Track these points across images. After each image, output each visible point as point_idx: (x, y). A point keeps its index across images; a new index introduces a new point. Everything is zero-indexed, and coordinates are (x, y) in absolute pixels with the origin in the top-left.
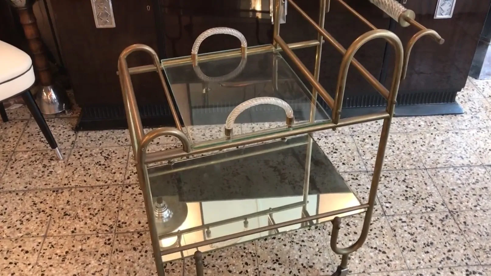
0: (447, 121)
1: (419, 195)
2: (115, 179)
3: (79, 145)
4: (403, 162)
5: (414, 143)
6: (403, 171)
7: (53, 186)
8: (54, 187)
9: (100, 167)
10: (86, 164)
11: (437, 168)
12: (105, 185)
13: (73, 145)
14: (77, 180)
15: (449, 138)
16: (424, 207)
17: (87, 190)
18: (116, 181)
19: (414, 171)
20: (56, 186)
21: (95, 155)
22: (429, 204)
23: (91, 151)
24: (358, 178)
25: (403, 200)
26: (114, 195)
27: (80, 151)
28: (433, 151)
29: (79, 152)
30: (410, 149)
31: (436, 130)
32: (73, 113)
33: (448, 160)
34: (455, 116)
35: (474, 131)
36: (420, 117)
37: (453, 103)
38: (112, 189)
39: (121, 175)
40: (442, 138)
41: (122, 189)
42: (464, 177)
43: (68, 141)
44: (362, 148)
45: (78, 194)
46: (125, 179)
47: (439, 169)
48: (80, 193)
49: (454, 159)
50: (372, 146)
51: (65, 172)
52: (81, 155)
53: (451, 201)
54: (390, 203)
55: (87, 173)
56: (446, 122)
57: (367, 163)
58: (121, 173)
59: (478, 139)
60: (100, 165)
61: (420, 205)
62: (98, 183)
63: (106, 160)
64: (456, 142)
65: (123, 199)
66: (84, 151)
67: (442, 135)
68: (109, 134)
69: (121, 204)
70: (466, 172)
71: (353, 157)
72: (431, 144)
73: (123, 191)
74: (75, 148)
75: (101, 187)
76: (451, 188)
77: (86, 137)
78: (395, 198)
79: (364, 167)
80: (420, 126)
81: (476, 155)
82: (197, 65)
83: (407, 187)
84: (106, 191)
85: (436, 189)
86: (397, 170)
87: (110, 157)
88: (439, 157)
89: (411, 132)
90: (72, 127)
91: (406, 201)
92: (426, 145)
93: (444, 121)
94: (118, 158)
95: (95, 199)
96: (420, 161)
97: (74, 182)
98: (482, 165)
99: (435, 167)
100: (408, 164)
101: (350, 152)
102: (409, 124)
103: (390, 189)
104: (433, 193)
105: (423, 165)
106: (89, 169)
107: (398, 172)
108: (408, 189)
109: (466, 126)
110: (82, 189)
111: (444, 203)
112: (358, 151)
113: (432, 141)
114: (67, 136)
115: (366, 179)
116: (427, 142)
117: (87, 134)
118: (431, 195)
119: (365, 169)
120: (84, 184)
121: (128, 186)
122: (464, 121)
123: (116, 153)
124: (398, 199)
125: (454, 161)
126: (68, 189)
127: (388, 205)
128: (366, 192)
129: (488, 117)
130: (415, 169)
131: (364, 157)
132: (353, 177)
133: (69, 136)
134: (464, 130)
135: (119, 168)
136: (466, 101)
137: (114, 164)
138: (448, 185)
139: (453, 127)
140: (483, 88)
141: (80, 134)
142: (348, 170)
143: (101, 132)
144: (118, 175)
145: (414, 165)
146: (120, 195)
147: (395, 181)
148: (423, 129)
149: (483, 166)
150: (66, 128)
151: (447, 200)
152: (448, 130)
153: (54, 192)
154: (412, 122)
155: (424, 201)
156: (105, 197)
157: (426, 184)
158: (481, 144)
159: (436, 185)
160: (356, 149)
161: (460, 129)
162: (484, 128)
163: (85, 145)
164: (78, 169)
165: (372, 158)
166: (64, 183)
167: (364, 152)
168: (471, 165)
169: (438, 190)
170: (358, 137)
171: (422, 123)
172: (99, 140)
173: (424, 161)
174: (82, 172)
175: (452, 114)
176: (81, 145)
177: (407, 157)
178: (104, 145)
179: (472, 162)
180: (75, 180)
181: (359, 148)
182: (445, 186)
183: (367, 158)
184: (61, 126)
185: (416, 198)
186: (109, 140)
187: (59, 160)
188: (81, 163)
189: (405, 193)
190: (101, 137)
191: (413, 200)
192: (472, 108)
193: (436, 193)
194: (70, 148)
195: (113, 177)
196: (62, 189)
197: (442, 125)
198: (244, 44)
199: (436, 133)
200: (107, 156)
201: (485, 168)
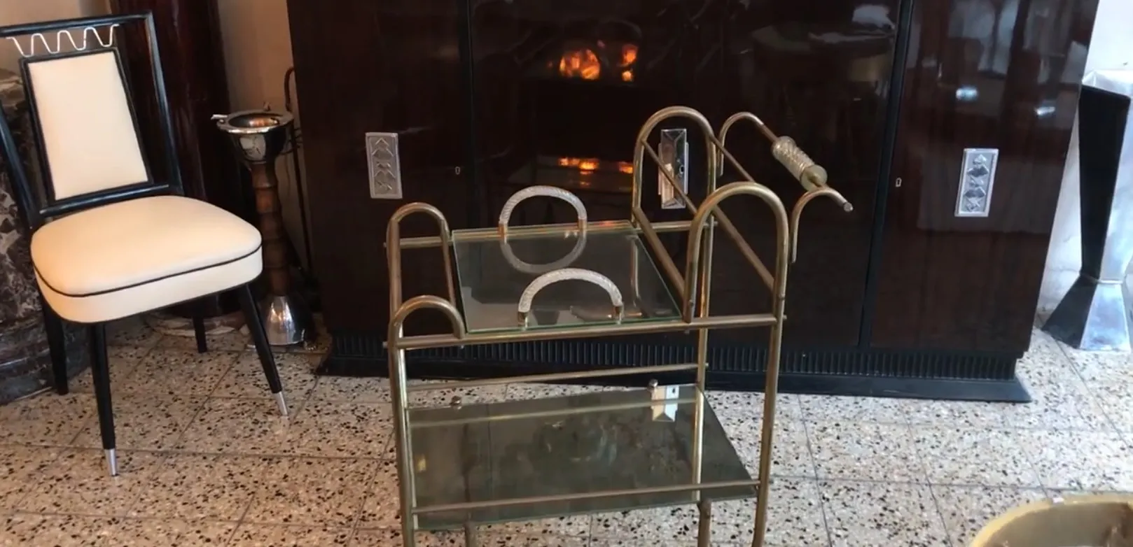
0: (994, 412)
1: (903, 523)
2: (370, 449)
3: (318, 396)
4: (889, 469)
5: (918, 441)
6: (885, 484)
7: (264, 452)
8: (266, 454)
9: (347, 430)
10: (325, 424)
11: (951, 485)
12: (350, 458)
13: (307, 396)
14: (306, 446)
15: (989, 439)
16: (907, 542)
17: (319, 463)
18: (369, 453)
19: (906, 486)
20: (270, 452)
21: (343, 413)
22: (919, 538)
23: (337, 406)
24: (796, 486)
25: (872, 528)
26: (363, 474)
27: (319, 404)
28: (950, 458)
29: (316, 407)
30: (907, 452)
31: (967, 424)
32: (317, 347)
33: (976, 473)
34: (1014, 405)
35: (1045, 433)
36: (944, 402)
37: (1010, 380)
38: (361, 465)
39: (380, 445)
40: (974, 438)
41: (379, 465)
42: (1000, 503)
43: (301, 389)
44: (816, 442)
45: (304, 467)
46: (385, 452)
47: (955, 488)
48: (308, 466)
49: (989, 474)
50: (837, 441)
51: (287, 433)
52: (318, 411)
53: (963, 538)
54: (845, 530)
55: (324, 438)
56: (992, 414)
57: (819, 465)
58: (380, 442)
59: (1046, 446)
60: (348, 427)
61: (900, 539)
62: (339, 454)
63: (359, 421)
64: (1002, 446)
65: (377, 481)
66: (325, 406)
67: (977, 433)
68: (371, 382)
69: (372, 487)
70: (1006, 496)
71: (797, 454)
72: (952, 446)
73: (379, 469)
74: (311, 399)
75: (343, 460)
76: (969, 518)
77: (332, 386)
78: (858, 525)
79: (813, 471)
80: (938, 416)
81: (1035, 471)
82: (505, 241)
83: (885, 509)
84: (351, 467)
85: (939, 517)
86: (874, 481)
87: (366, 418)
88: (960, 468)
89: (918, 424)
90: (312, 368)
91: (877, 530)
92: (942, 446)
93: (989, 412)
94: (381, 421)
95: (330, 476)
96: (922, 470)
97: (300, 448)
98: (1042, 488)
99: (948, 483)
100: (898, 474)
101: (794, 445)
102: (919, 411)
103: (852, 509)
104: (931, 522)
105: (927, 479)
106: (328, 432)
107: (875, 485)
108: (886, 513)
109: (1030, 423)
110: (310, 460)
111: (949, 540)
112: (808, 445)
113: (954, 442)
114: (301, 380)
115: (811, 490)
116: (944, 442)
117: (336, 381)
118: (927, 526)
119: (814, 475)
120: (317, 454)
121: (388, 462)
122: (1028, 414)
123: (378, 413)
124: (863, 525)
125: (988, 477)
126: (289, 458)
127: (840, 532)
128: (805, 510)
129: (1079, 412)
130: (909, 483)
131: (817, 456)
132: (788, 484)
133: (304, 381)
134: (1023, 428)
135: (379, 435)
136: (1043, 382)
137: (372, 428)
138: (964, 514)
139: (1003, 422)
140: (1085, 364)
141: (323, 379)
142: (782, 473)
143: (358, 380)
144: (375, 444)
145: (910, 476)
146: (374, 474)
147: (866, 497)
148: (943, 422)
149: (1043, 490)
150: (300, 370)
151: (954, 536)
152: (992, 427)
153: (265, 460)
154: (926, 409)
155: (911, 534)
156: (347, 475)
157: (922, 508)
158: (1050, 454)
159: (940, 511)
160: (806, 443)
161: (1016, 427)
162: (1065, 429)
163: (328, 396)
164: (311, 431)
165: (831, 459)
166: (283, 449)
167: (819, 447)
168: (1019, 485)
169: (942, 518)
170: (816, 423)
171: (944, 412)
172: (353, 390)
173: (928, 472)
174: (317, 435)
175: (1007, 402)
176: (322, 396)
177: (900, 463)
178: (360, 399)
179: (1022, 480)
180: (302, 447)
181: (811, 441)
182: (958, 513)
183: (823, 458)
184: (294, 365)
185: (897, 527)
186: (370, 392)
187: (282, 415)
188: (316, 422)
189: (878, 518)
190: (357, 387)
191: (890, 530)
192: (1051, 394)
193: (938, 523)
194: (302, 398)
195: (367, 447)
196: (279, 457)
197: (983, 419)
198: (583, 215)
199: (966, 429)
200: (362, 416)
201: (1046, 494)
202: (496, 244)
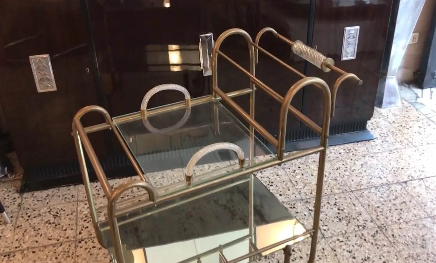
0: (362, 147)
1: (350, 216)
2: (67, 235)
3: (26, 206)
4: (331, 187)
5: (337, 169)
6: (333, 196)
7: (3, 251)
8: (5, 252)
9: (50, 225)
10: (36, 224)
11: (361, 189)
12: (57, 243)
13: (19, 208)
14: (28, 241)
15: (367, 162)
16: (356, 226)
17: (40, 251)
18: (68, 238)
19: (342, 194)
20: (7, 250)
21: (44, 214)
22: (360, 222)
23: (39, 211)
24: (295, 206)
25: (338, 222)
26: (68, 252)
27: (27, 212)
28: (355, 175)
29: (27, 214)
30: (335, 176)
31: (354, 156)
32: (16, 175)
33: (369, 181)
34: (369, 142)
35: (386, 154)
36: (339, 146)
37: (365, 130)
38: (65, 246)
39: (72, 231)
40: (360, 162)
41: (76, 244)
42: (385, 195)
43: (14, 204)
44: (293, 178)
45: (31, 255)
46: (77, 235)
47: (363, 191)
48: (34, 254)
49: (374, 180)
50: (302, 176)
51: (15, 235)
52: (29, 217)
53: (378, 218)
54: (326, 226)
55: (38, 234)
56: (362, 148)
57: (300, 192)
58: (72, 229)
59: (391, 160)
60: (50, 223)
61: (352, 224)
62: (50, 242)
63: (55, 218)
64: (373, 164)
65: (78, 255)
66: (32, 212)
67: (360, 159)
68: (54, 192)
69: (76, 259)
70: (386, 190)
71: (288, 187)
72: (353, 168)
73: (76, 247)
74: (22, 209)
75: (54, 246)
76: (376, 206)
77: (32, 198)
78: (330, 221)
79: (299, 196)
80: (340, 153)
81: (392, 174)
82: (146, 119)
83: (339, 209)
84: (59, 249)
85: (364, 209)
86: (327, 195)
87: (59, 215)
88: (361, 179)
89: (333, 160)
90: (16, 189)
91: (340, 222)
92: (349, 170)
93: (360, 147)
94: (68, 215)
95: (49, 258)
96: (345, 184)
97: (25, 244)
98: (398, 183)
99: (359, 189)
100: (336, 189)
101: (284, 183)
102: (331, 153)
103: (325, 213)
104: (361, 212)
105: (349, 189)
106: (39, 229)
107: (329, 197)
108: (340, 211)
109: (379, 150)
110: (34, 250)
111: (372, 219)
112: (291, 182)
113: (352, 166)
114: (12, 198)
115: (302, 207)
116: (349, 167)
117: (33, 195)
118: (360, 214)
119: (300, 198)
120: (36, 245)
121: (80, 241)
122: (377, 145)
123: (64, 210)
124: (333, 221)
125: (374, 181)
126: (20, 252)
127: (325, 228)
128: (304, 219)
129: (396, 140)
130: (343, 192)
131: (297, 187)
132: (291, 206)
133: (14, 198)
134: (378, 153)
135: (69, 225)
136: (375, 128)
137: (64, 221)
138: (373, 204)
139: (368, 151)
140: (387, 115)
141: (25, 195)
142: (285, 200)
143: (46, 191)
144: (69, 232)
145: (342, 189)
146: (74, 251)
147: (328, 205)
148: (343, 156)
149: (399, 183)
150: (10, 192)
151: (374, 217)
152: (365, 155)
153: (5, 256)
154: (333, 151)
155: (356, 221)
156: (59, 255)
157: (354, 205)
158: (394, 164)
159: (363, 205)
160: (289, 180)
161: (374, 153)
162: (394, 150)
163: (32, 205)
164: (28, 231)
165: (304, 187)
166: (15, 247)
167: (296, 182)
168: (389, 183)
169: (365, 209)
170: (289, 169)
171: (342, 151)
172: (45, 199)
173: (349, 185)
174: (33, 233)
175: (366, 141)
176: (28, 207)
177: (335, 182)
178: (51, 204)
179: (389, 180)
180: (26, 242)
181: (291, 179)
182: (370, 205)
183: (300, 187)
184: (5, 190)
185: (348, 218)
186: (55, 198)
187: (7, 223)
188: (30, 224)
189: (338, 215)
190: (47, 196)
191: (346, 221)
192: (381, 133)
193: (364, 212)
194: (17, 210)
195: (65, 234)
196: (14, 252)
197: (359, 151)
198: (188, 96)
199: (355, 158)
200: (56, 214)
201: (401, 185)
202: (140, 122)
